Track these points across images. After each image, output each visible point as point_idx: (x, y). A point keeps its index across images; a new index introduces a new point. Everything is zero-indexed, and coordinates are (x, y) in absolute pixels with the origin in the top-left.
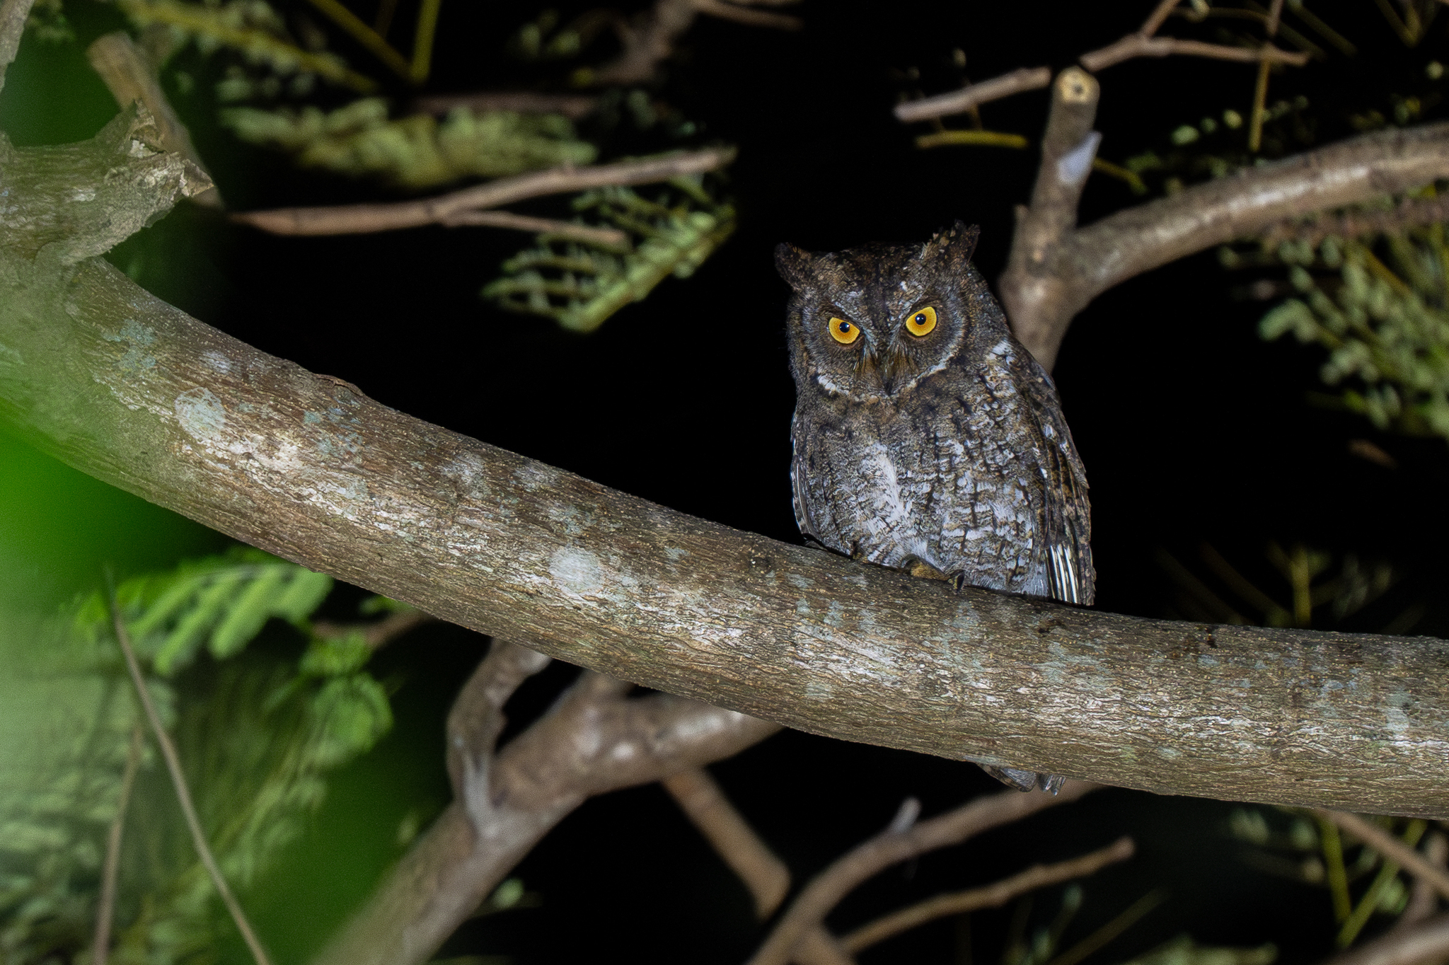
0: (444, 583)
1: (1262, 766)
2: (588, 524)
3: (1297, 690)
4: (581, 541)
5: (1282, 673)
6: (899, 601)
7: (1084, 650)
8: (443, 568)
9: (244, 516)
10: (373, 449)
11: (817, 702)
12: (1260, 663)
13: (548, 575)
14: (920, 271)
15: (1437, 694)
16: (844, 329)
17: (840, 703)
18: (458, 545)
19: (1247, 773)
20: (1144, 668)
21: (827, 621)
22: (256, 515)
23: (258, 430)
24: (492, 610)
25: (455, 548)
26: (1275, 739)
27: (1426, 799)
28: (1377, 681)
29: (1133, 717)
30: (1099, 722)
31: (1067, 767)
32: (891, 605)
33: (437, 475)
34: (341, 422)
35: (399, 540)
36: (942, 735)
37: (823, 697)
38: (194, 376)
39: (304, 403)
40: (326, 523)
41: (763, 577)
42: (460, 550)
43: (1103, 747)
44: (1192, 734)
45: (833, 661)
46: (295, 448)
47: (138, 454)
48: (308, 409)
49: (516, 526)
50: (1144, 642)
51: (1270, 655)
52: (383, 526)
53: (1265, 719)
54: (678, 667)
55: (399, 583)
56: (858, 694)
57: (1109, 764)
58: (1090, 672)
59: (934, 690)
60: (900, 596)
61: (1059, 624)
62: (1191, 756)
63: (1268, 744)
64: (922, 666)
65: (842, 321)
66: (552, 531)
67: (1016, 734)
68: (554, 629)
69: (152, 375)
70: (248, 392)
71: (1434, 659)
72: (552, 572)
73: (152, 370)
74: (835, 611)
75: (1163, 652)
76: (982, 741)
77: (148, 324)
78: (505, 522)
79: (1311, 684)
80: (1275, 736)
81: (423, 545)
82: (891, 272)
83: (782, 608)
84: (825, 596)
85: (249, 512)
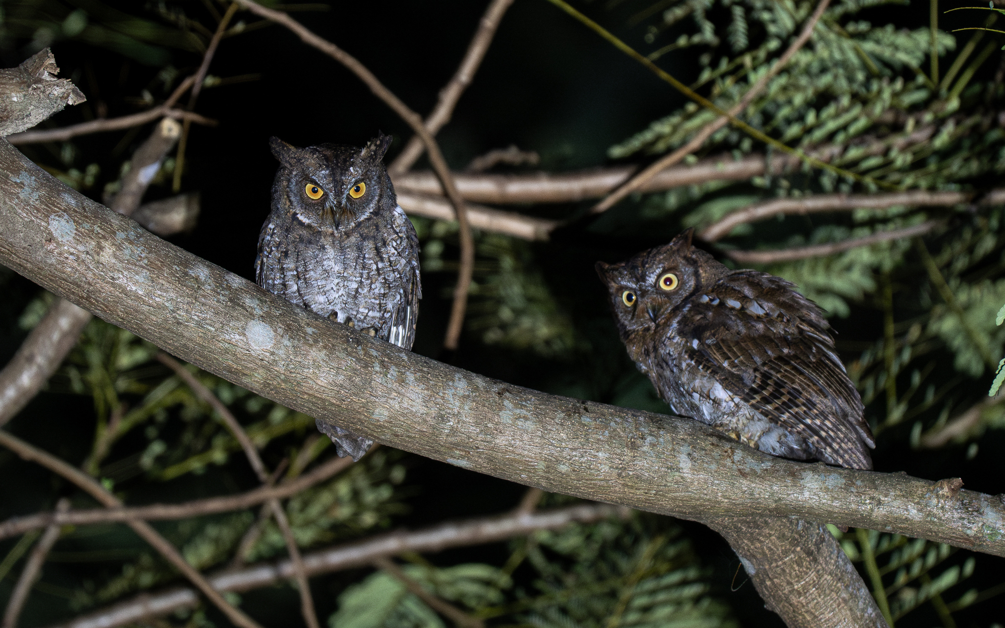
0: (186, 334)
1: (611, 480)
2: (265, 310)
3: (633, 440)
4: (262, 318)
5: (625, 430)
6: (425, 369)
7: (522, 407)
8: (187, 325)
9: (79, 286)
10: (152, 256)
11: (378, 421)
12: (612, 424)
13: (244, 335)
14: (361, 163)
15: (705, 450)
16: (314, 191)
17: (391, 422)
18: (197, 314)
19: (602, 483)
20: (553, 419)
21: (389, 376)
22: (86, 286)
23: (92, 239)
24: (210, 352)
25: (196, 315)
26: (621, 466)
27: (694, 507)
28: (673, 440)
29: (547, 446)
30: (528, 447)
31: (504, 470)
32: (421, 371)
33: (186, 274)
34: (135, 240)
35: (165, 308)
36: (442, 446)
37: (383, 419)
38: (59, 206)
39: (115, 227)
40: (125, 295)
41: (356, 348)
42: (198, 316)
43: (528, 461)
44: (577, 458)
45: (391, 399)
46: (111, 251)
47: (26, 245)
48: (117, 230)
49: (229, 306)
50: (552, 406)
51: (617, 420)
52: (157, 299)
53: (616, 454)
54: (306, 393)
55: (160, 332)
56: (402, 419)
57: (528, 471)
58: (526, 419)
59: (443, 420)
60: (425, 367)
61: (508, 391)
62: (574, 471)
63: (617, 468)
64: (438, 406)
65: (313, 186)
66: (247, 311)
67: (483, 449)
68: (242, 366)
69: (37, 203)
70: (87, 217)
71: (700, 430)
72: (247, 334)
73: (37, 200)
74: (393, 371)
75: (563, 412)
76: (463, 451)
77: (32, 175)
78: (223, 304)
79: (640, 437)
80: (621, 464)
81: (178, 312)
82: (345, 161)
83: (366, 366)
84: (387, 362)
85: (82, 284)
